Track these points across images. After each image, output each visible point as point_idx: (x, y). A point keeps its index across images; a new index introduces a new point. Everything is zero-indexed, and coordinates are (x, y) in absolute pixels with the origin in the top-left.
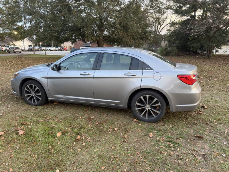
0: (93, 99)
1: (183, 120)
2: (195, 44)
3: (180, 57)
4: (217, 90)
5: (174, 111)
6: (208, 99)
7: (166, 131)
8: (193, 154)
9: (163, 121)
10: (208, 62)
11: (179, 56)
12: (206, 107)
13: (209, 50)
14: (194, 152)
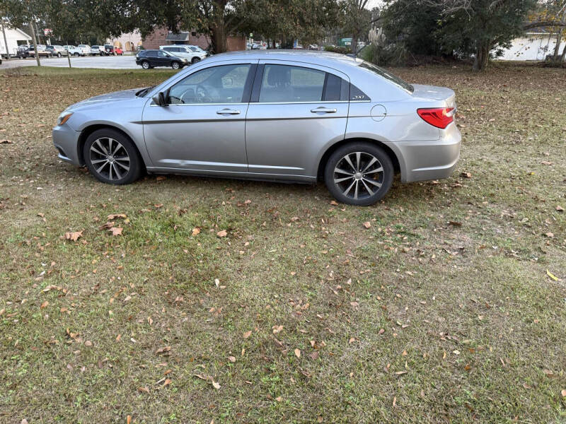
0: (246, 166)
1: (424, 200)
2: (451, 36)
3: (414, 69)
4: (493, 143)
5: (408, 180)
6: (474, 160)
7: (392, 218)
8: (443, 249)
9: (386, 202)
10: (479, 80)
11: (410, 66)
12: (469, 175)
13: (483, 50)
14: (445, 247)
